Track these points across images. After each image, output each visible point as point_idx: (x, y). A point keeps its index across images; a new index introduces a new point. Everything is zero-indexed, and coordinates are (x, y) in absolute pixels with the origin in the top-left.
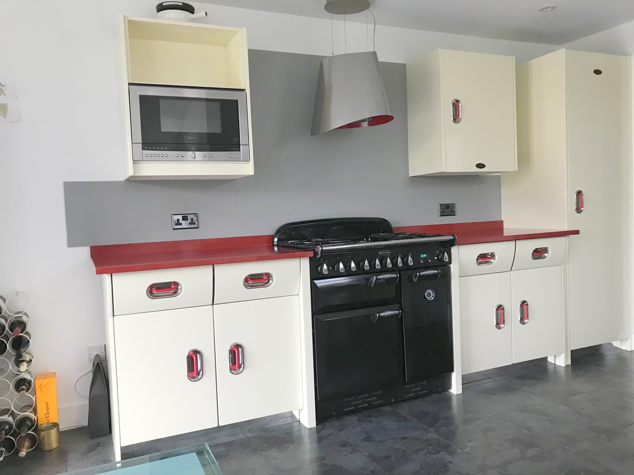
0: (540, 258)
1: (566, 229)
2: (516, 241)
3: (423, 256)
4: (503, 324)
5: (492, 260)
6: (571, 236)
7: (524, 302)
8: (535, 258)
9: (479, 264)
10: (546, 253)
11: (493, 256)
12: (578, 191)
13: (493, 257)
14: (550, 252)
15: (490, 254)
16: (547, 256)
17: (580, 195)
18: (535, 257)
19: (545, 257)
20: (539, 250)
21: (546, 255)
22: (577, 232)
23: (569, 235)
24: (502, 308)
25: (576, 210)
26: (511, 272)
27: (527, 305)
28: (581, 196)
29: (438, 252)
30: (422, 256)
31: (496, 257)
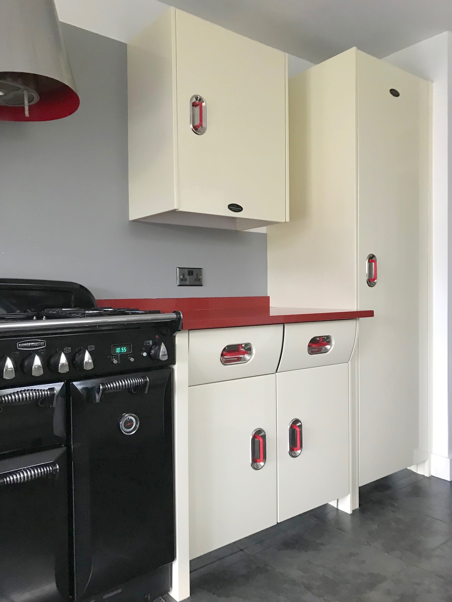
0: (319, 352)
1: (354, 308)
2: (285, 324)
3: (121, 350)
4: (263, 462)
5: (247, 357)
6: (361, 319)
7: (296, 421)
8: (312, 352)
9: (225, 362)
10: (328, 345)
11: (248, 349)
12: (371, 254)
13: (249, 352)
14: (333, 343)
15: (243, 345)
16: (330, 349)
17: (373, 261)
18: (313, 350)
19: (326, 351)
20: (318, 339)
21: (328, 347)
22: (370, 314)
23: (360, 318)
24: (262, 434)
25: (368, 283)
26: (277, 374)
27: (300, 426)
28: (375, 262)
29: (151, 342)
30: (118, 350)
31: (254, 351)
